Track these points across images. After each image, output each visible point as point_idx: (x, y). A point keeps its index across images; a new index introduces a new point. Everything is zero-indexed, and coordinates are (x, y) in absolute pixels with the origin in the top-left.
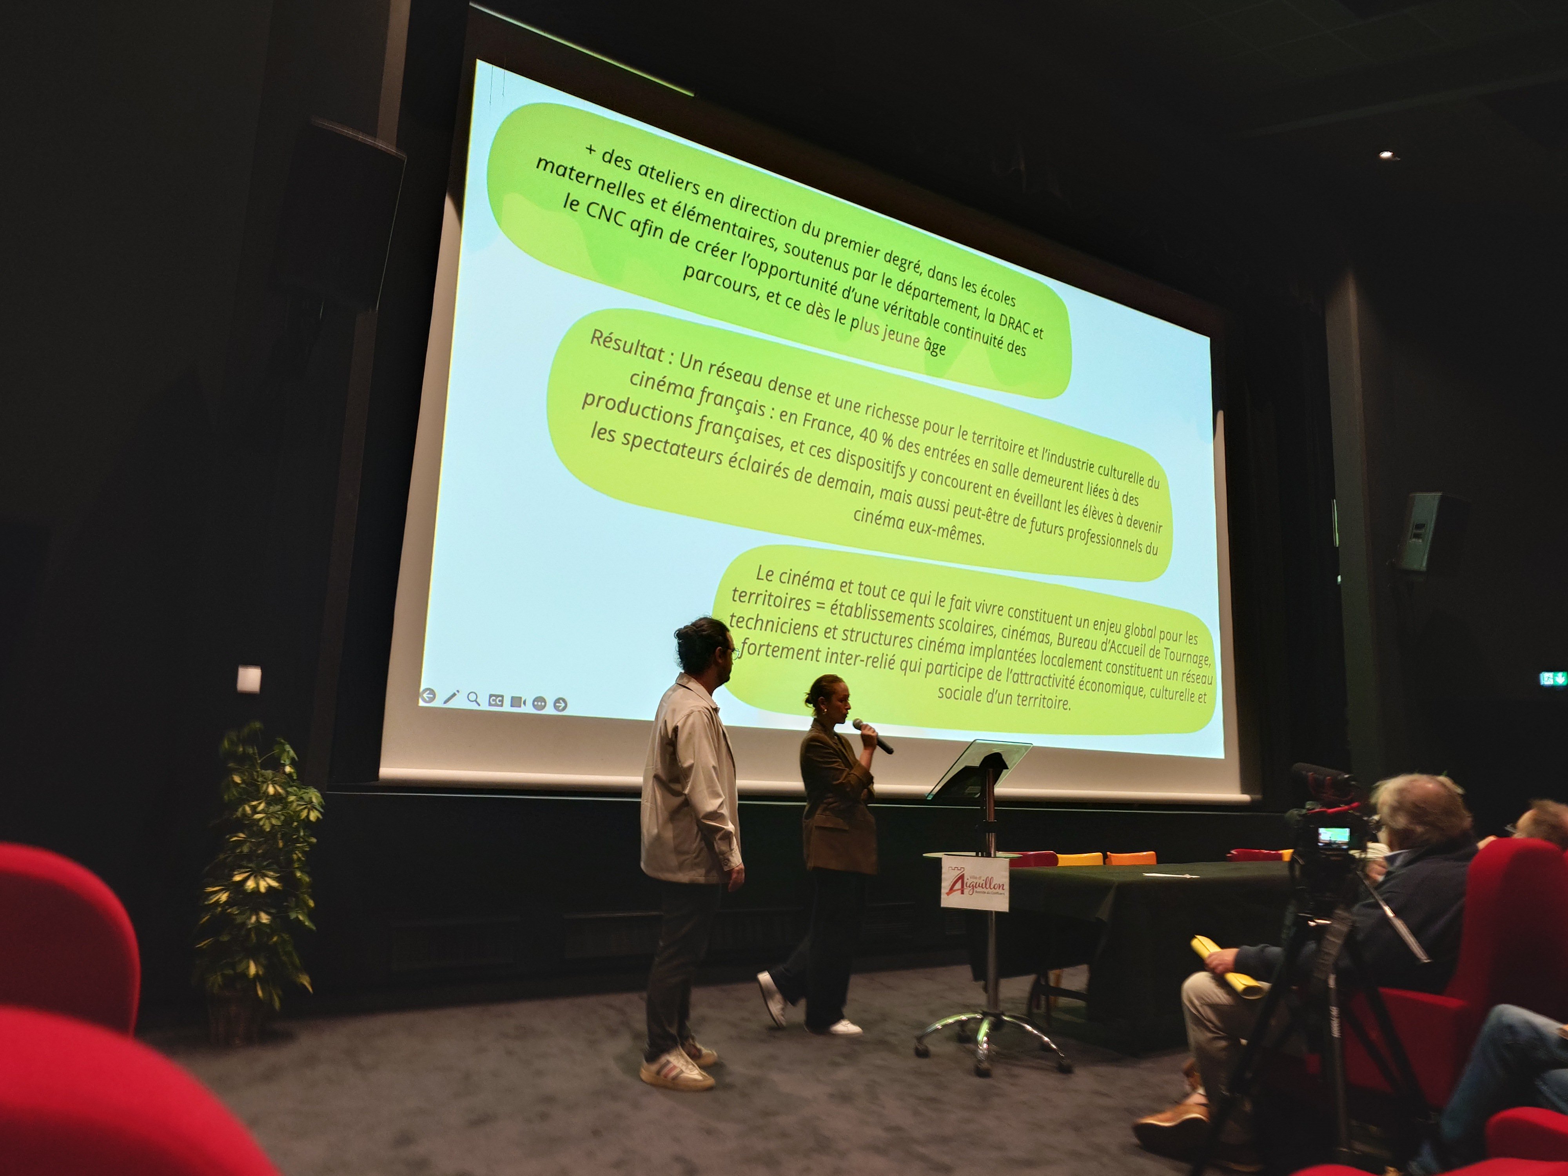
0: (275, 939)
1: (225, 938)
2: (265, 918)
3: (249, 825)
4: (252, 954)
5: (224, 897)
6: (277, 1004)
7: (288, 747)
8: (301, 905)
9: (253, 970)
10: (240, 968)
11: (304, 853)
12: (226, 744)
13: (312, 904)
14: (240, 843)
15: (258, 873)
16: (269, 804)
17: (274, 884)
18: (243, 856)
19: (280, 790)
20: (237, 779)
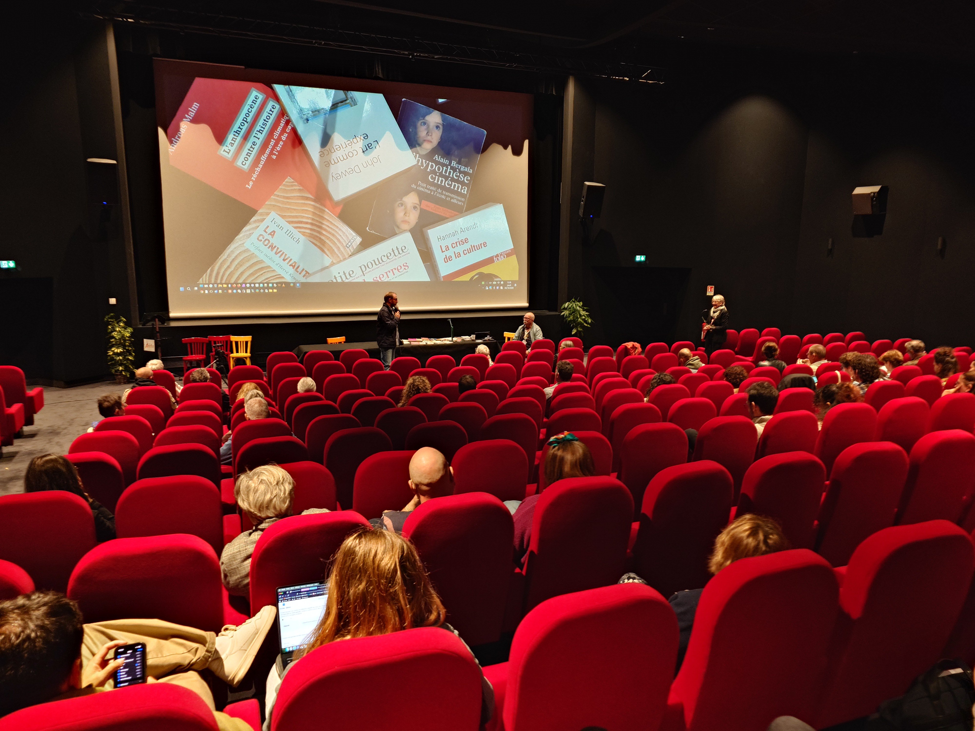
0: (125, 362)
1: (113, 362)
2: (121, 358)
3: (113, 337)
4: (121, 365)
5: (111, 353)
6: (128, 376)
7: (123, 318)
8: (131, 355)
9: (121, 368)
10: (118, 368)
11: (129, 343)
12: (106, 319)
13: (134, 354)
14: (113, 342)
15: (118, 348)
16: (118, 333)
17: (122, 350)
18: (114, 344)
19: (120, 329)
20: (110, 327)
